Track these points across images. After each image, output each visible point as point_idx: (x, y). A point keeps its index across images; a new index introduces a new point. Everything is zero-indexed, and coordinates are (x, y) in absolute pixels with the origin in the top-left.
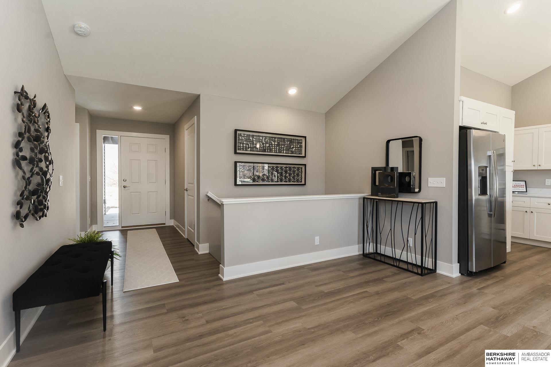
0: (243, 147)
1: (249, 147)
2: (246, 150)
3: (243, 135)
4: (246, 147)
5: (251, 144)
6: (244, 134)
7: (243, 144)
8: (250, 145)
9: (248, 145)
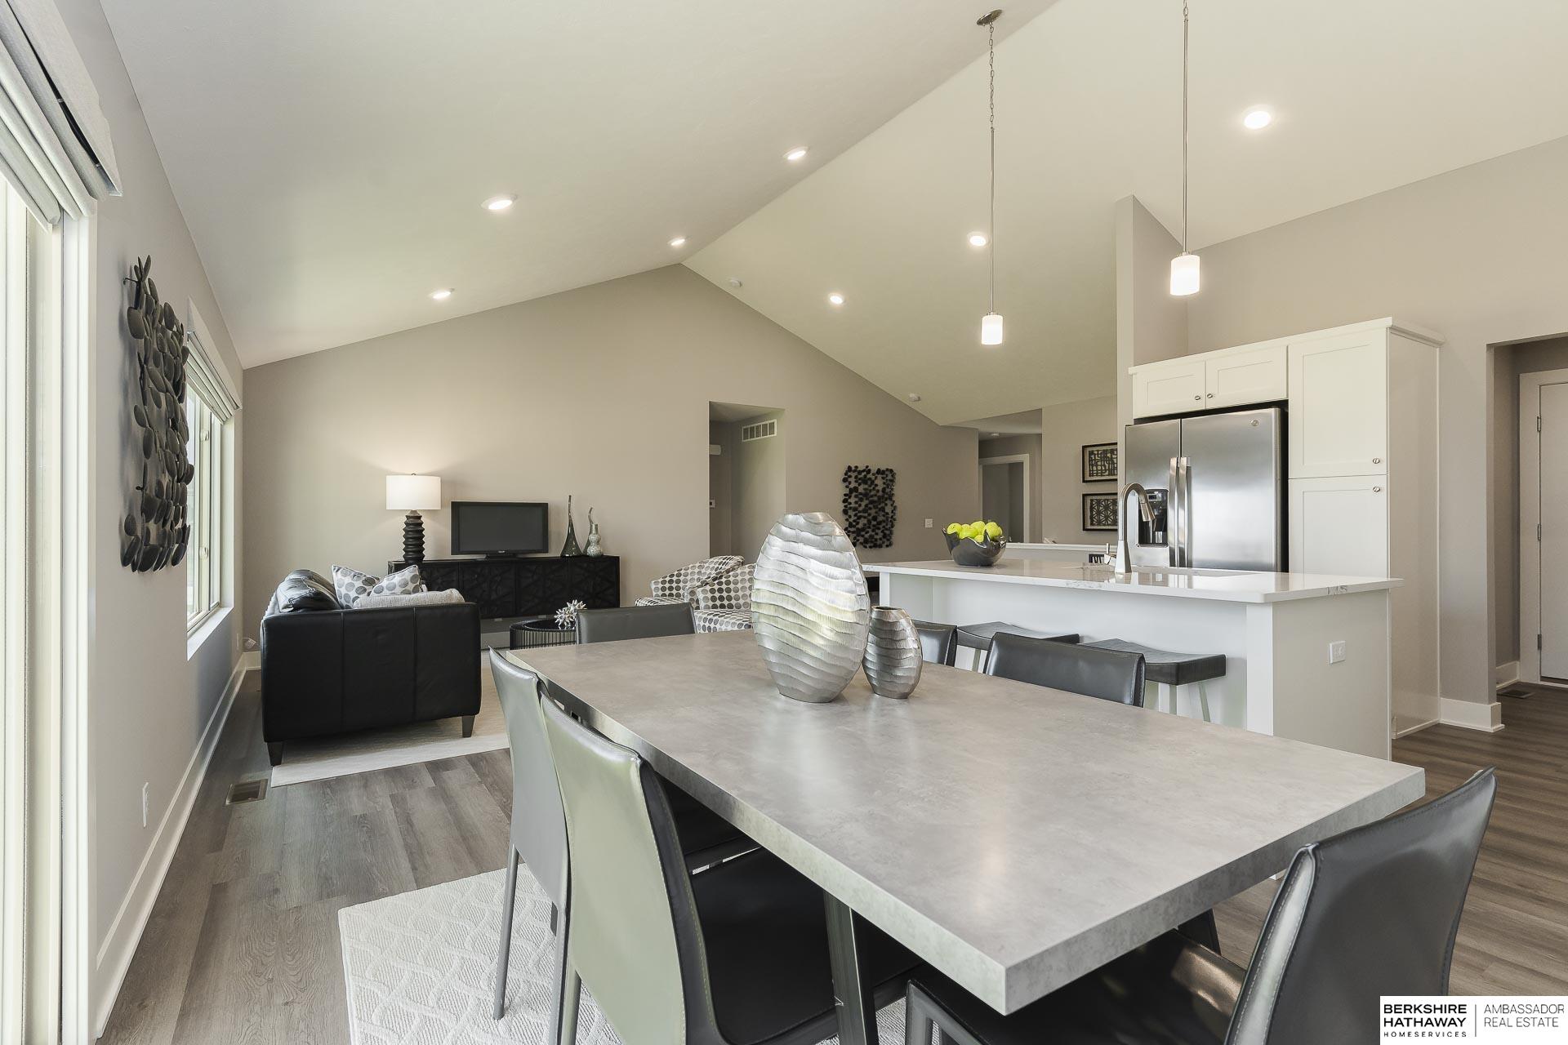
0: (1097, 470)
1: (1106, 470)
2: (1102, 475)
3: (1096, 452)
4: (1101, 470)
5: (1109, 464)
6: (1098, 451)
7: (1097, 466)
8: (1107, 465)
9: (1105, 466)
